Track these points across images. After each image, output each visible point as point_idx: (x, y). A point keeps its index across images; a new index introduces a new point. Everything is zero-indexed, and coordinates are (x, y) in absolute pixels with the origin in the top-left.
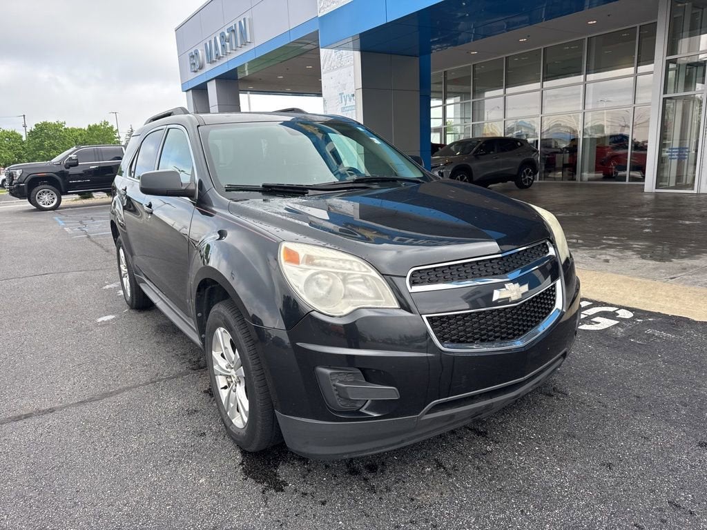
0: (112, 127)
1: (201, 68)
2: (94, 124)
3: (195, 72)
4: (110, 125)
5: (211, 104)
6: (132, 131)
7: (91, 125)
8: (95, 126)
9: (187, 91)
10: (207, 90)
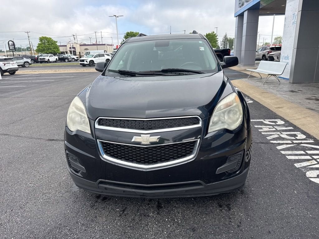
0: (215, 34)
1: (243, 5)
2: (208, 33)
3: (240, 7)
4: (215, 33)
5: (244, 23)
6: (226, 35)
7: (207, 34)
8: (209, 34)
9: (236, 17)
10: (243, 15)
